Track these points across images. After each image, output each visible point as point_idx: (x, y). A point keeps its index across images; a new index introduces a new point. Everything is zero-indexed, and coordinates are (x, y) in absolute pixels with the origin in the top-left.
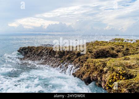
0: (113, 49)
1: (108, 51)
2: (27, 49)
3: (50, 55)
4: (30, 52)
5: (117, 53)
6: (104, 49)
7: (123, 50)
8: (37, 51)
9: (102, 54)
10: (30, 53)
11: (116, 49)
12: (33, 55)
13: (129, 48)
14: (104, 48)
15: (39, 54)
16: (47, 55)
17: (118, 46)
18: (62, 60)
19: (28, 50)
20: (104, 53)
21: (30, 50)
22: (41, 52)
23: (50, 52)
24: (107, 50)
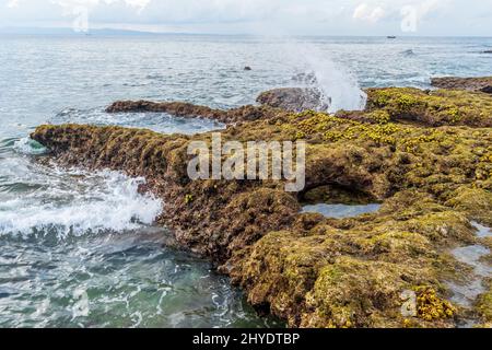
0: (358, 158)
1: (341, 168)
2: (65, 135)
3: (147, 165)
4: (76, 146)
5: (369, 176)
6: (327, 160)
7: (390, 163)
8: (101, 143)
9: (320, 178)
10: (77, 149)
11: (368, 159)
12: (89, 157)
13: (411, 156)
14: (329, 156)
15: (110, 157)
16: (139, 163)
17: (378, 146)
18: (189, 193)
19: (69, 138)
20: (327, 174)
21: (77, 136)
22: (115, 151)
23: (147, 157)
24: (337, 164)
